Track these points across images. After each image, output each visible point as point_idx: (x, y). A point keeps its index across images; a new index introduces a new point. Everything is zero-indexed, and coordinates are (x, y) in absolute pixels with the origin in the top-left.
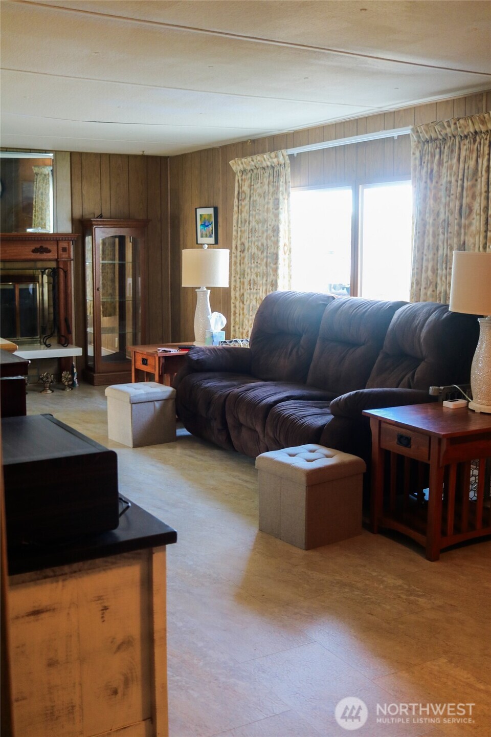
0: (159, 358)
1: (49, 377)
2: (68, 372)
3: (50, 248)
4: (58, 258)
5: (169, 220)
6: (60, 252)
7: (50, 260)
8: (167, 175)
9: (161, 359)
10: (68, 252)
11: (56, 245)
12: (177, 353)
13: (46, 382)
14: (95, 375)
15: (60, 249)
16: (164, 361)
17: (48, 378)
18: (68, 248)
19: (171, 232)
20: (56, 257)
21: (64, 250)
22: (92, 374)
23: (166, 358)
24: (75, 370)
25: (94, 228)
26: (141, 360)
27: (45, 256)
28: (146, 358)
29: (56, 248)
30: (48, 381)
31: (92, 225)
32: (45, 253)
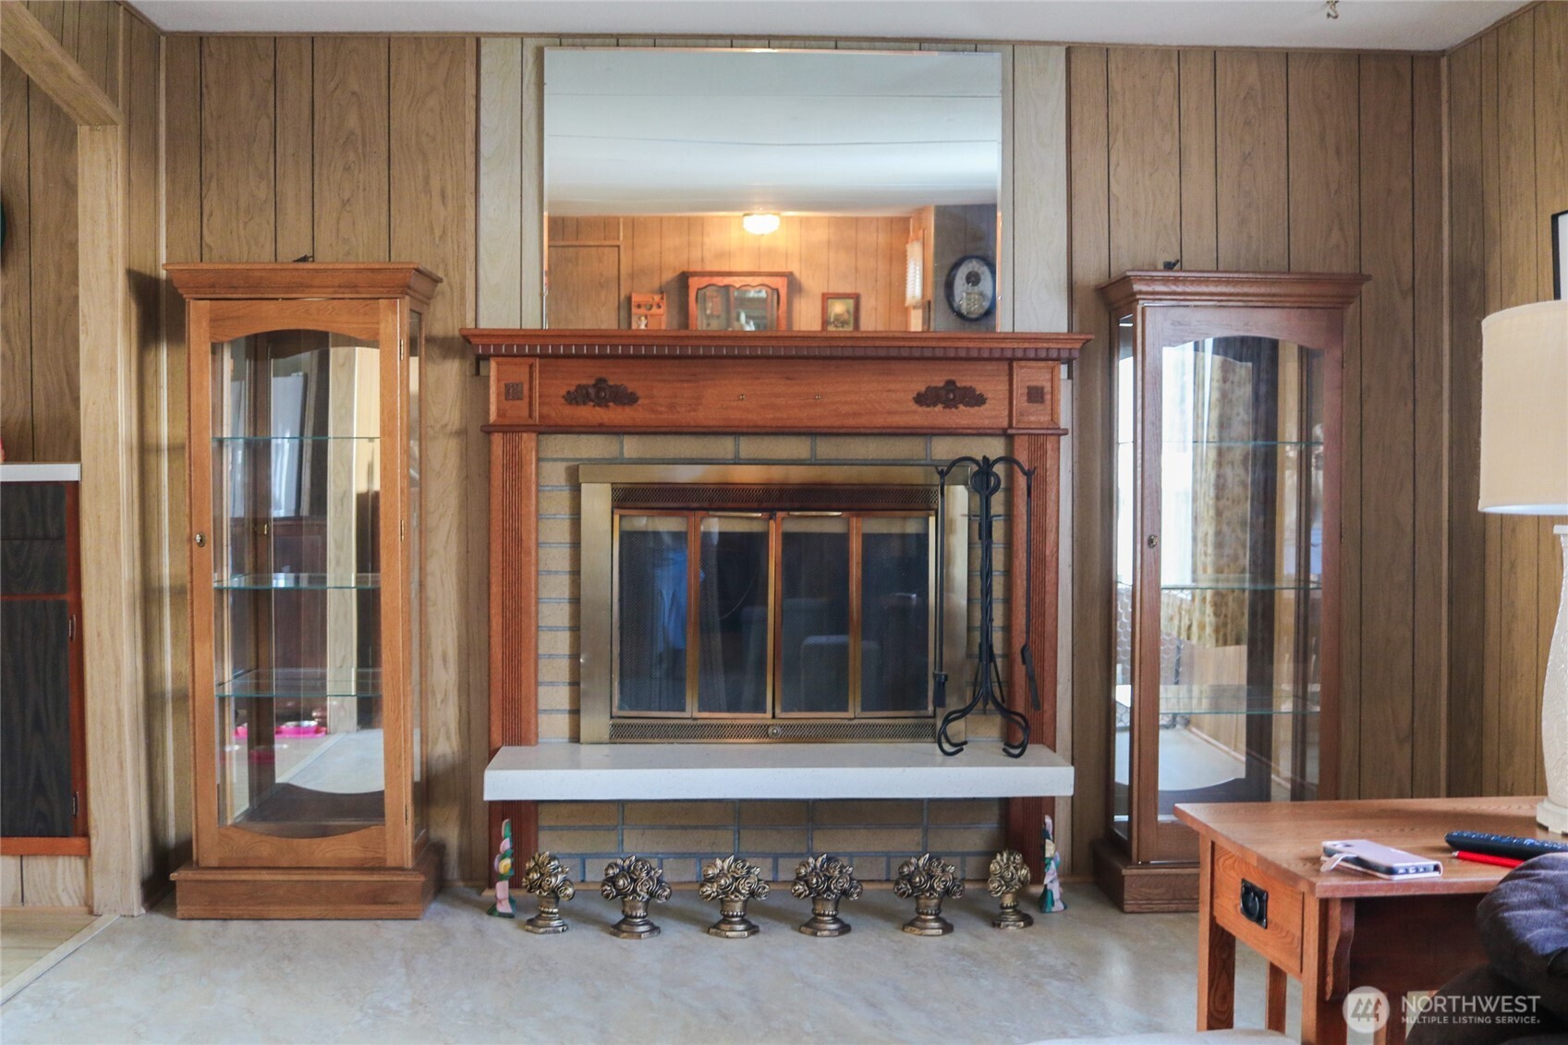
0: (1325, 904)
1: (938, 872)
2: (1018, 858)
3: (980, 387)
4: (1010, 426)
5: (1446, 289)
6: (1020, 401)
7: (980, 433)
8: (1438, 122)
9: (1336, 912)
10: (1048, 402)
11: (1006, 378)
12: (1434, 885)
13: (923, 892)
14: (1124, 872)
15: (1020, 391)
16: (1350, 924)
17: (931, 877)
18: (1048, 388)
19: (1452, 334)
20: (1005, 424)
21: (1035, 395)
22: (1120, 866)
23: (1365, 908)
24: (1050, 850)
25: (1139, 308)
26: (1239, 888)
27: (964, 416)
28: (1259, 885)
29: (1004, 387)
30: (932, 887)
31: (1132, 299)
32: (961, 407)
